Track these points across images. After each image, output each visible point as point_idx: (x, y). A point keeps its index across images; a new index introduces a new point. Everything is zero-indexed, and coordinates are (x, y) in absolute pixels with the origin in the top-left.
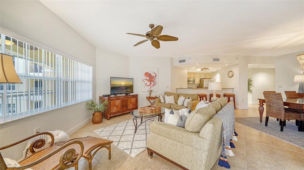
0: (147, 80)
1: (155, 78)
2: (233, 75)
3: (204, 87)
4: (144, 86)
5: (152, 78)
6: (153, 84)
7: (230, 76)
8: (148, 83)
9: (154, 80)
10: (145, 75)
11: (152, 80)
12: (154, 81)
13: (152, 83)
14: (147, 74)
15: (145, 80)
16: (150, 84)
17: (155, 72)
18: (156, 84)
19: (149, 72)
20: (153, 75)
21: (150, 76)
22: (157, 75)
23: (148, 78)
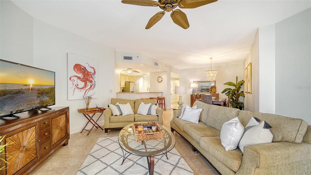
0: (79, 78)
1: (93, 76)
2: (162, 81)
3: (131, 91)
4: (73, 88)
5: (88, 75)
6: (89, 87)
7: (160, 81)
8: (82, 84)
9: (91, 79)
10: (74, 69)
11: (87, 80)
12: (91, 82)
13: (89, 84)
14: (78, 67)
15: (75, 79)
16: (86, 85)
17: (93, 67)
18: (95, 85)
19: (83, 64)
20: (90, 70)
21: (85, 72)
22: (96, 71)
23: (80, 75)
